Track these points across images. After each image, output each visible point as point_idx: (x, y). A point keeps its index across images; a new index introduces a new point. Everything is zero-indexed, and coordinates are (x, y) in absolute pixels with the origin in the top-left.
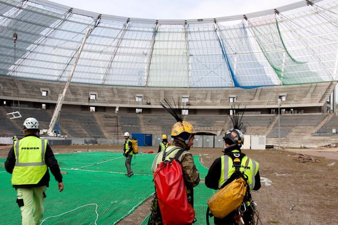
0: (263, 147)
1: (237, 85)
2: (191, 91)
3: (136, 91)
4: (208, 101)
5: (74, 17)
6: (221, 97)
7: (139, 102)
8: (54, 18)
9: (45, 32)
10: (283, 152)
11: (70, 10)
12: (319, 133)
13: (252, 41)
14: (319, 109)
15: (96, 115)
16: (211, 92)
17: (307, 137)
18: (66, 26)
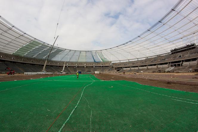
0: (99, 73)
1: (95, 62)
2: (86, 63)
3: (76, 63)
4: (90, 65)
5: (66, 50)
6: (92, 64)
7: (76, 65)
8: (62, 50)
9: (61, 53)
10: (102, 74)
11: (66, 49)
12: (109, 70)
13: (98, 55)
14: (109, 66)
15: (68, 68)
16: (90, 63)
17: (107, 71)
18: (65, 52)
